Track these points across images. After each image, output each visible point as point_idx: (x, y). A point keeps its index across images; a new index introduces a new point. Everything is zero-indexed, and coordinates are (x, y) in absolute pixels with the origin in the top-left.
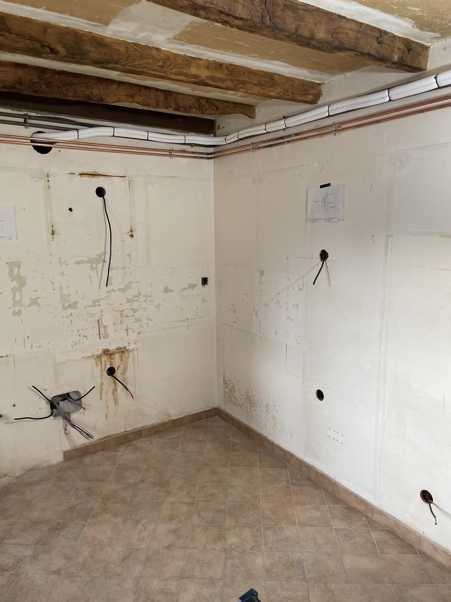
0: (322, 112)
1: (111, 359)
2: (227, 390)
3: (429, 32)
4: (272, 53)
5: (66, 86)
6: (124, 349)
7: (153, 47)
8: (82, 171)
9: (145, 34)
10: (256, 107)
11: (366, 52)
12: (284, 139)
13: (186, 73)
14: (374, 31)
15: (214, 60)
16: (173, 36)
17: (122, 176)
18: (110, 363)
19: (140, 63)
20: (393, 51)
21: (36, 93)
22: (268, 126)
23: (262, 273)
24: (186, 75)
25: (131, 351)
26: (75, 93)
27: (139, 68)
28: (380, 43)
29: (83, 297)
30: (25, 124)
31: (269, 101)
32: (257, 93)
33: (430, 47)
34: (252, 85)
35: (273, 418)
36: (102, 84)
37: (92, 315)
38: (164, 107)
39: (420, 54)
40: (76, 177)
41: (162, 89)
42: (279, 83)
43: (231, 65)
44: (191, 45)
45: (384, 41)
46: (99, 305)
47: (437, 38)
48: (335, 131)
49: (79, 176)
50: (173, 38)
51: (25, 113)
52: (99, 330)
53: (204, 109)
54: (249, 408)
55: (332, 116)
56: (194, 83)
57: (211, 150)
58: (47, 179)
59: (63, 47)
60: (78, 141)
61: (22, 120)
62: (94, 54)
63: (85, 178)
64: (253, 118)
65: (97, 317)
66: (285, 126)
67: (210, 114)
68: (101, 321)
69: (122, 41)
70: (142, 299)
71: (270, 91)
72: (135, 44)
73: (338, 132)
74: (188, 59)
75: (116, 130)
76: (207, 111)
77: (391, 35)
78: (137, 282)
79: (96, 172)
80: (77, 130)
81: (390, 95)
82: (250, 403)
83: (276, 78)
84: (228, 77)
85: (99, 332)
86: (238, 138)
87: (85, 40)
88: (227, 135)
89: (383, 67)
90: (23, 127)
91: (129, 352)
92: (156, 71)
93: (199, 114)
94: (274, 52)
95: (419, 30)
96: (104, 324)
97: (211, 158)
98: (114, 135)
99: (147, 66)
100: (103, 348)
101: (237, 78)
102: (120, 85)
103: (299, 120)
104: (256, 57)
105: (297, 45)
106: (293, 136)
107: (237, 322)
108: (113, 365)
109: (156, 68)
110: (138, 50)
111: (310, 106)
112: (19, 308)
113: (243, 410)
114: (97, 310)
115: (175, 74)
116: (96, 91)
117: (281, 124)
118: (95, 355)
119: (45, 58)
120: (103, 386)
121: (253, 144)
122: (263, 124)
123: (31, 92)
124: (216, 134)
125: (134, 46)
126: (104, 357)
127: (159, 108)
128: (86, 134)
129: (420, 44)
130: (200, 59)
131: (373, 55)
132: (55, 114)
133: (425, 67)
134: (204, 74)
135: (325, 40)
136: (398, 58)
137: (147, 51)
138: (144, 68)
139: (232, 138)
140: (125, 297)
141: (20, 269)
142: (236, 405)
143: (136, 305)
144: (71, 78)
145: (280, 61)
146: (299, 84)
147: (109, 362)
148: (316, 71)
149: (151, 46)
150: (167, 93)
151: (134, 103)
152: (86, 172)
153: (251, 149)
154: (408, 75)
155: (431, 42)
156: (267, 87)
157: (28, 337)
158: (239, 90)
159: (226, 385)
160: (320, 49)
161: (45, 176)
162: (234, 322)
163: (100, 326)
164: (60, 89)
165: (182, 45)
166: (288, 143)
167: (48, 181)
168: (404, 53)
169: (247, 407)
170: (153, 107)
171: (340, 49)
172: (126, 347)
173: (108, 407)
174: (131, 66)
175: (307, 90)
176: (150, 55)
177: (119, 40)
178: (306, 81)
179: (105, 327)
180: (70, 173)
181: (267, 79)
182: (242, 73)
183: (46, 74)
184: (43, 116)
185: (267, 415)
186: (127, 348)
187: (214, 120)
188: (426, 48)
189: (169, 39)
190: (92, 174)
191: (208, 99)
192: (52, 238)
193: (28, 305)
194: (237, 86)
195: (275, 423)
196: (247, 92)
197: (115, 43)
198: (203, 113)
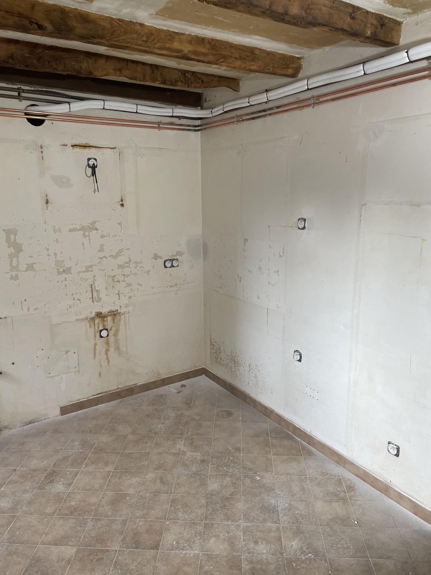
0: (301, 85)
1: (103, 321)
2: (214, 351)
3: (400, 7)
4: (251, 28)
5: (56, 60)
6: (116, 312)
7: (137, 22)
8: (74, 143)
9: (128, 10)
10: (240, 80)
11: (339, 27)
12: (267, 111)
13: (169, 47)
14: (347, 7)
15: (196, 35)
16: (156, 12)
17: (112, 147)
18: (103, 325)
19: (125, 38)
20: (365, 26)
21: (27, 68)
22: (252, 99)
23: (246, 240)
24: (169, 49)
25: (122, 314)
26: (65, 67)
27: (124, 42)
28: (353, 18)
29: (77, 264)
30: (19, 97)
31: (253, 75)
32: (239, 67)
33: (403, 22)
34: (233, 59)
35: (256, 377)
36: (90, 58)
37: (85, 280)
38: (150, 81)
39: (393, 29)
40: (68, 148)
41: (149, 63)
42: (260, 57)
43: (213, 40)
44: (172, 21)
45: (357, 17)
46: (92, 271)
47: (409, 13)
48: (314, 104)
49: (71, 148)
50: (155, 13)
51: (19, 86)
52: (92, 294)
53: (189, 83)
54: (233, 368)
55: (311, 89)
56: (177, 57)
57: (198, 122)
58: (40, 150)
59: (51, 23)
60: (70, 113)
61: (16, 94)
62: (80, 29)
63: (77, 150)
64: (237, 91)
65: (90, 282)
66: (268, 99)
67: (195, 87)
68: (94, 285)
69: (107, 16)
70: (132, 265)
71: (251, 65)
72: (119, 20)
73: (316, 105)
74: (172, 34)
75: (106, 103)
76: (192, 84)
77: (364, 11)
78: (128, 249)
79: (88, 144)
80: (69, 103)
81: (364, 69)
82: (235, 363)
83: (257, 52)
84: (210, 51)
85: (92, 296)
86: (223, 110)
87: (71, 16)
88: (213, 108)
89: (357, 42)
90: (17, 101)
91: (121, 315)
92: (140, 45)
93: (184, 87)
94: (253, 27)
95: (391, 6)
96: (97, 288)
97: (198, 130)
98: (104, 108)
99: (132, 41)
100: (96, 311)
101: (218, 52)
102: (108, 60)
103: (281, 93)
104: (236, 32)
105: (272, 20)
106: (275, 108)
107: (223, 288)
108: (105, 327)
109: (140, 42)
110: (122, 26)
111: (289, 80)
112: (16, 273)
113: (228, 370)
114: (89, 275)
115: (158, 49)
116: (85, 65)
117: (263, 98)
118: (89, 318)
119: (33, 34)
120: (96, 346)
121: (237, 116)
122: (247, 97)
123: (23, 66)
124: (203, 107)
125: (118, 22)
126: (97, 320)
127: (146, 82)
128: (77, 107)
129: (393, 20)
130: (183, 34)
131: (346, 31)
132: (47, 87)
133: (398, 42)
134: (187, 48)
135: (299, 16)
136: (371, 33)
137: (131, 26)
138: (129, 42)
139: (218, 111)
140: (116, 263)
141: (16, 236)
142: (221, 365)
143: (126, 271)
144: (61, 53)
145: (260, 35)
146: (279, 58)
147: (101, 324)
148: (295, 45)
149: (135, 21)
150: (153, 67)
151: (122, 77)
152: (78, 144)
153: (235, 122)
154: (383, 49)
155: (404, 17)
156: (248, 61)
157: (25, 300)
158: (220, 64)
159: (212, 347)
160: (294, 24)
161: (38, 147)
162: (220, 288)
163: (93, 291)
164: (51, 63)
165: (165, 20)
166: (270, 116)
167: (42, 152)
168: (377, 28)
169: (232, 367)
170: (140, 80)
171: (313, 24)
172: (117, 310)
173: (101, 366)
174: (116, 41)
175: (287, 64)
176: (133, 30)
177: (104, 16)
178: (286, 55)
179: (98, 291)
180: (63, 144)
181: (248, 54)
182: (223, 47)
183: (37, 49)
184: (36, 89)
185: (250, 374)
186: (119, 311)
187: (201, 93)
188: (399, 24)
189: (151, 15)
190: (84, 145)
191: (193, 73)
192: (46, 206)
193: (24, 270)
194: (218, 60)
195: (257, 381)
196: (229, 66)
197: (100, 19)
198: (188, 87)
